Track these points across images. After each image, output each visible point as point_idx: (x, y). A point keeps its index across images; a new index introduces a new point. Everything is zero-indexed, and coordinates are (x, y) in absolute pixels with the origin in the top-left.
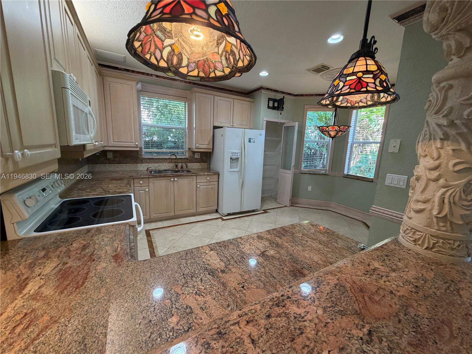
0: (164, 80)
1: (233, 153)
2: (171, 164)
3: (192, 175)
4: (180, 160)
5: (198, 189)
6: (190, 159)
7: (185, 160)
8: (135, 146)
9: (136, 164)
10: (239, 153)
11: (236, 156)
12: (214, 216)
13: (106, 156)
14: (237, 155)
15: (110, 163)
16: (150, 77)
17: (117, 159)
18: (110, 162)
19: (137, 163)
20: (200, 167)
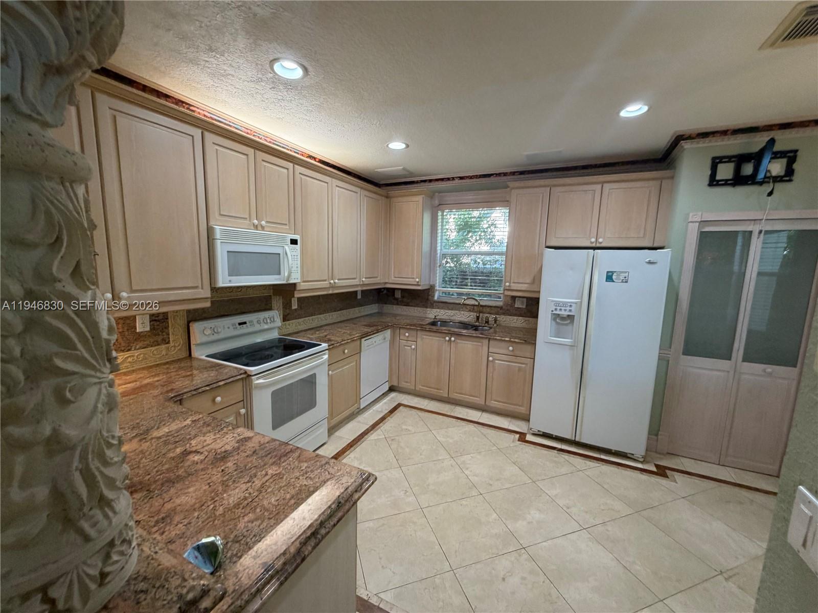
0: (472, 180)
1: (557, 304)
2: (472, 313)
3: (479, 337)
4: (488, 310)
5: (490, 364)
6: (506, 308)
7: (496, 308)
8: (416, 283)
9: (425, 309)
10: (574, 305)
11: (565, 310)
12: (518, 426)
13: (394, 295)
14: (568, 308)
15: (398, 304)
16: (451, 182)
17: (405, 300)
18: (398, 302)
19: (427, 307)
20: (524, 325)
